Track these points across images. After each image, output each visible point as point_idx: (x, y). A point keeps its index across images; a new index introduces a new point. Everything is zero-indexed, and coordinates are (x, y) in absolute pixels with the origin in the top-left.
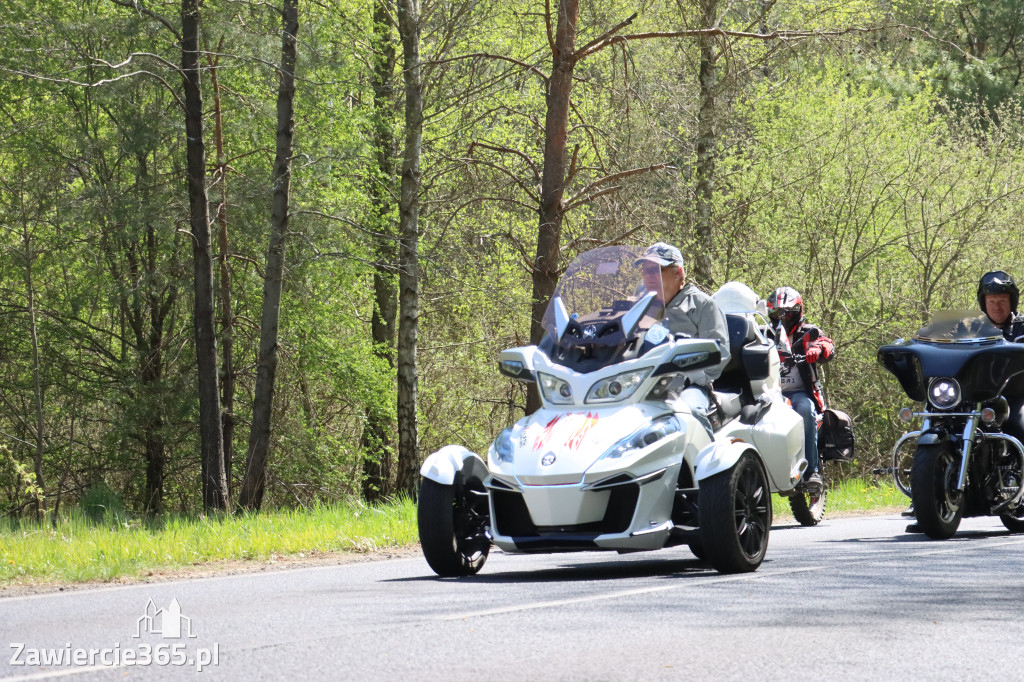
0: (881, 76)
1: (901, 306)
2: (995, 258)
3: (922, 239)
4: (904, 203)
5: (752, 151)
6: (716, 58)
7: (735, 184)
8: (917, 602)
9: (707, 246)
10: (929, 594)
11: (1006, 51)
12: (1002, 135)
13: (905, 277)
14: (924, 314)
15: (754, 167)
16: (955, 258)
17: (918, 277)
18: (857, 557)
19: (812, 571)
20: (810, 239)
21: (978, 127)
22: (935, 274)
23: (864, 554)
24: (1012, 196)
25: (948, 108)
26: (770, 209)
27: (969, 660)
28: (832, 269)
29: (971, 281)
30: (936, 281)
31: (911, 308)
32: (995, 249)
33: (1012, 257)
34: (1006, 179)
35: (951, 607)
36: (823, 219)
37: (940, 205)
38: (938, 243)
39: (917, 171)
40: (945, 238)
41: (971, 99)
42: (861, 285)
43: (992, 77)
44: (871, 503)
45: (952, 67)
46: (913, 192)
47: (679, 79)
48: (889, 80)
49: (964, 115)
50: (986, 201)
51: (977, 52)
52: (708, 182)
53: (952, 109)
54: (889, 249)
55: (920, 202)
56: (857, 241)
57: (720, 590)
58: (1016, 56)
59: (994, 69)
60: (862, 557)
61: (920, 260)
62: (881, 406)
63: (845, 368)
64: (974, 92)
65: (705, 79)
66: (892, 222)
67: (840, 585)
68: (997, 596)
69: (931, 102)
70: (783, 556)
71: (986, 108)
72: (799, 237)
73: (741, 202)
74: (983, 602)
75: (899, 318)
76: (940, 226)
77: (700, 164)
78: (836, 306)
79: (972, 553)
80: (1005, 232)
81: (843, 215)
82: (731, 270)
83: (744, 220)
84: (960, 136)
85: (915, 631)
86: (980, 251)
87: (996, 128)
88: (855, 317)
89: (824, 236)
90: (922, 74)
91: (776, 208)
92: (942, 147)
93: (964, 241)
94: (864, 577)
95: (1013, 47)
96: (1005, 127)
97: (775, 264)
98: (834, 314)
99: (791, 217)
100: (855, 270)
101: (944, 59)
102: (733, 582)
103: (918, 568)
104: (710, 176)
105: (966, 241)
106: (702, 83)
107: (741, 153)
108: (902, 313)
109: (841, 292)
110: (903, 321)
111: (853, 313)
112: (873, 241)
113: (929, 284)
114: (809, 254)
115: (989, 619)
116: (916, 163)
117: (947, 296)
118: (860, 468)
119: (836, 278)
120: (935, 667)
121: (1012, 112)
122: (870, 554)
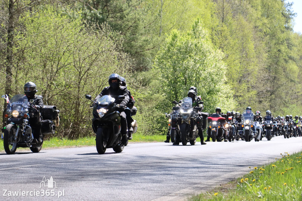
0: (67, 12)
1: (72, 84)
2: (100, 70)
3: (79, 63)
4: (73, 52)
5: (25, 33)
6: (14, 3)
7: (20, 43)
8: (69, 175)
9: (10, 63)
10: (73, 173)
11: (105, 7)
12: (103, 33)
13: (73, 75)
14: (78, 87)
15: (26, 38)
16: (88, 70)
17: (77, 75)
18: (52, 162)
19: (37, 166)
20: (44, 62)
21: (96, 30)
22: (82, 74)
23: (55, 161)
24: (105, 52)
25: (87, 23)
26: (31, 52)
27: (81, 192)
28: (50, 71)
29: (93, 77)
30: (82, 77)
31: (75, 85)
32: (100, 67)
33: (105, 70)
34: (104, 46)
35: (79, 177)
36: (48, 56)
37: (84, 53)
38: (83, 65)
39: (77, 42)
40: (85, 64)
41: (94, 21)
42: (59, 77)
43: (99, 15)
44: (59, 145)
45: (87, 11)
46: (76, 48)
47: (2, 8)
48: (69, 14)
49: (91, 26)
50: (98, 53)
51: (96, 7)
52: (11, 42)
53: (88, 24)
54: (68, 66)
55: (78, 52)
56: (58, 63)
57: (7, 172)
58: (108, 9)
59: (100, 13)
60: (54, 162)
61: (78, 70)
62: (65, 115)
63: (54, 103)
64: (94, 19)
65: (10, 9)
66: (69, 58)
67: (46, 170)
68: (93, 173)
69: (82, 21)
70: (29, 161)
71: (98, 24)
72: (40, 61)
73: (22, 49)
74: (89, 175)
75: (71, 88)
76: (84, 59)
77: (9, 36)
78: (51, 83)
79: (88, 160)
80: (103, 62)
81: (54, 55)
82: (18, 71)
83: (23, 55)
84: (90, 32)
85: (67, 184)
86: (96, 68)
87: (101, 31)
88: (57, 87)
89: (48, 61)
90: (79, 12)
91: (33, 51)
92: (85, 35)
93: (91, 65)
94: (53, 168)
95: (107, 6)
96: (104, 30)
97: (33, 70)
98: (51, 86)
99: (38, 55)
100: (58, 72)
101: (85, 9)
102: (12, 169)
103: (70, 165)
104: (12, 40)
105: (92, 65)
106: (10, 10)
107: (22, 34)
108: (72, 86)
109: (53, 79)
110: (72, 88)
111: (57, 86)
112: (63, 63)
113: (80, 78)
114: (43, 66)
115: (90, 180)
116: (76, 40)
117: (85, 81)
118: (57, 134)
119: (52, 74)
120: (71, 195)
121: (106, 26)
122: (57, 160)
